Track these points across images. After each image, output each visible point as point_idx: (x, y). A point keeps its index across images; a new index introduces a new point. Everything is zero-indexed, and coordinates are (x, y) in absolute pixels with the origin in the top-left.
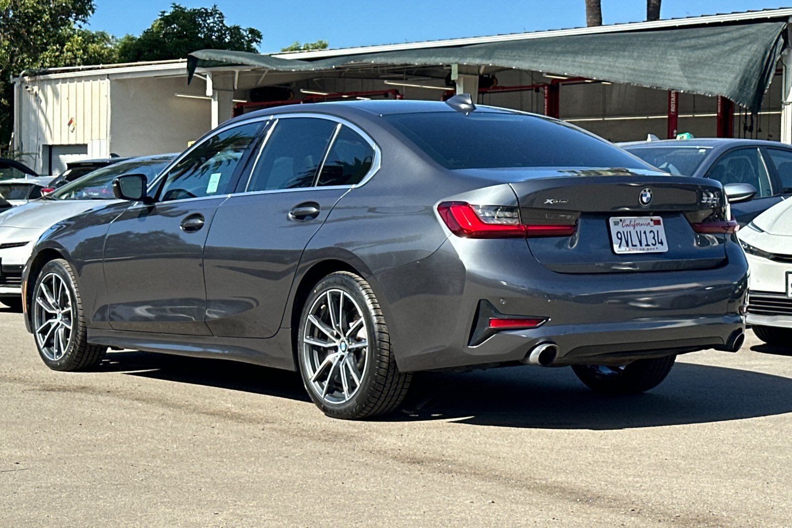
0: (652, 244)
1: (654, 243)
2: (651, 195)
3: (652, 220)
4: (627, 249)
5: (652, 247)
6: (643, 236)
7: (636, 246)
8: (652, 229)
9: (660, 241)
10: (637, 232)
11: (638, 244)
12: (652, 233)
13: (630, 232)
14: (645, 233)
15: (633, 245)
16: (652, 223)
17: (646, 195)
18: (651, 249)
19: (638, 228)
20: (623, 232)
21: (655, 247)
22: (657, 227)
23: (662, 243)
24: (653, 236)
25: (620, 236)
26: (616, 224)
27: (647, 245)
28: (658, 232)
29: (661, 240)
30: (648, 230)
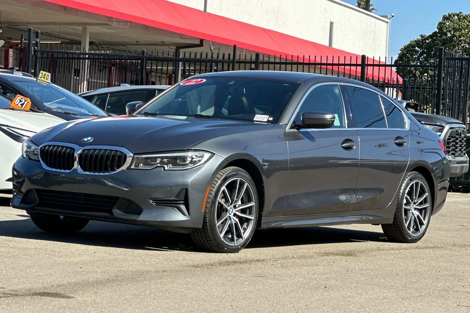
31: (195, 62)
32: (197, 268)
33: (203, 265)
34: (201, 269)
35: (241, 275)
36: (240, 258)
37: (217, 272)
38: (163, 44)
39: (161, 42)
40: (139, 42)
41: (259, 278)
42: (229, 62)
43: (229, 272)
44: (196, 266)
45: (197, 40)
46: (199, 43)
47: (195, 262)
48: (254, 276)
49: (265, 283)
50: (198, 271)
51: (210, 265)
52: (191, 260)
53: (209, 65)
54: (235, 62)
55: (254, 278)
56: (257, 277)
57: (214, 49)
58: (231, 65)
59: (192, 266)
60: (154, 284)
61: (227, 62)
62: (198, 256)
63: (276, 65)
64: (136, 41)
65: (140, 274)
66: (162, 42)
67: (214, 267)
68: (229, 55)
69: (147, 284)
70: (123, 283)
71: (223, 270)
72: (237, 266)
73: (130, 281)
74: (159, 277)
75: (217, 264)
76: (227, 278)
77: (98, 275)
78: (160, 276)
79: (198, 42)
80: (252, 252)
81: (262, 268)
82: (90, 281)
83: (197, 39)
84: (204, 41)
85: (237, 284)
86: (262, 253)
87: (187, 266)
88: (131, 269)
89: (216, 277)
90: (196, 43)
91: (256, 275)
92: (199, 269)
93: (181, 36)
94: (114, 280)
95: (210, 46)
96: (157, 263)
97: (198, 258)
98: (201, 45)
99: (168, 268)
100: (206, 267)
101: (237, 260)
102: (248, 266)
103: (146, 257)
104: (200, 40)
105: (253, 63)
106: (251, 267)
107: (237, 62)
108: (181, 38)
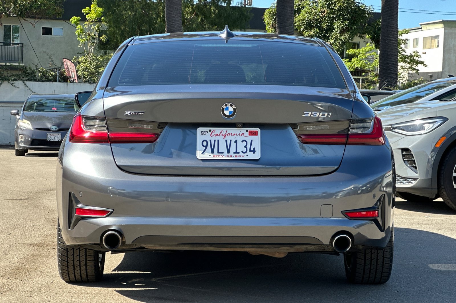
0: (242, 152)
1: (245, 151)
2: (234, 109)
3: (247, 131)
4: (212, 155)
5: (241, 154)
6: (233, 145)
7: (223, 153)
8: (245, 139)
9: (252, 149)
10: (226, 141)
11: (225, 151)
12: (245, 143)
13: (218, 141)
14: (236, 142)
15: (218, 152)
16: (247, 134)
17: (227, 109)
18: (240, 156)
19: (228, 138)
20: (210, 141)
21: (245, 154)
22: (253, 137)
23: (254, 151)
24: (245, 145)
26: (203, 133)
27: (236, 152)
28: (252, 141)
29: (254, 148)
30: (240, 139)
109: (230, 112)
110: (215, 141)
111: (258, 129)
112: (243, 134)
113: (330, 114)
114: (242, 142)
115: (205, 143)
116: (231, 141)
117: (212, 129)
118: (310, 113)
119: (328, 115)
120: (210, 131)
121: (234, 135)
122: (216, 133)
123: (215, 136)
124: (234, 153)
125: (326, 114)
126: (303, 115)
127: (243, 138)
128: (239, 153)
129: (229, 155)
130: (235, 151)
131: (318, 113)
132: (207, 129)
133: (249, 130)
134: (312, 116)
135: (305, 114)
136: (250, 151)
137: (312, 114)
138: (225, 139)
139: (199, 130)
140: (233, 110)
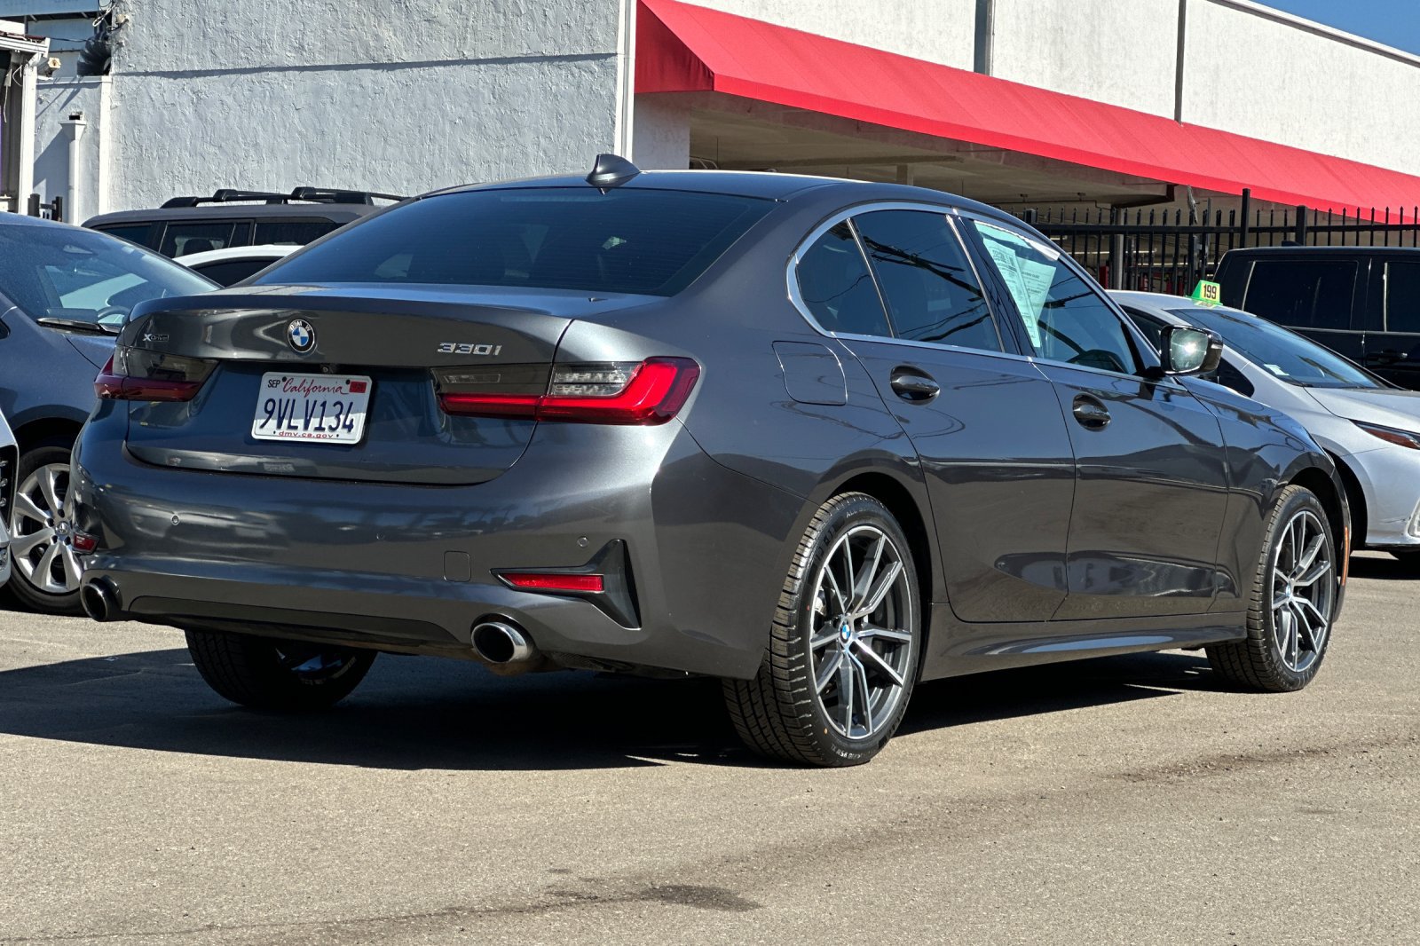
0: (330, 427)
1: (334, 426)
2: (310, 333)
3: (348, 382)
4: (277, 432)
5: (327, 432)
6: (318, 411)
7: (295, 427)
8: (342, 398)
9: (348, 423)
10: (308, 401)
11: (302, 425)
12: (339, 406)
13: (294, 401)
14: (324, 405)
15: (290, 426)
16: (347, 388)
17: (296, 332)
18: (325, 437)
19: (312, 397)
20: (281, 401)
21: (334, 433)
22: (354, 395)
23: (350, 427)
24: (338, 412)
25: (269, 408)
26: (272, 384)
27: (320, 428)
28: (351, 404)
29: (352, 421)
30: (331, 399)
31: (1151, 233)
32: (1139, 784)
33: (1154, 770)
34: (1148, 788)
35: (1262, 808)
36: (1260, 746)
37: (1193, 798)
38: (1081, 198)
39: (1076, 195)
40: (1026, 196)
41: (1316, 816)
42: (1232, 231)
43: (1228, 795)
44: (1135, 776)
45: (1162, 186)
46: (1164, 194)
47: (1134, 761)
48: (1301, 810)
49: (1333, 836)
50: (1140, 795)
51: (1174, 771)
52: (1124, 752)
53: (1184, 239)
54: (1247, 230)
55: (1303, 817)
56: (1308, 812)
57: (1198, 203)
58: (1237, 236)
59: (1124, 774)
60: (1006, 848)
61: (1226, 230)
62: (1144, 741)
63: (1332, 233)
64: (1022, 195)
65: (972, 810)
66: (1079, 194)
67: (1185, 778)
68: (1233, 213)
69: (986, 846)
70: (917, 847)
71: (1211, 789)
72: (1251, 774)
73: (937, 838)
74: (1025, 819)
75: (1195, 769)
76: (1221, 819)
77: (852, 816)
78: (1027, 817)
79: (1161, 192)
80: (1293, 723)
81: (1322, 780)
82: (824, 839)
83: (1159, 183)
84: (1175, 188)
85: (1251, 844)
86: (1323, 724)
87: (1109, 777)
88: (949, 792)
89: (1191, 815)
90: (1158, 194)
91: (1306, 806)
92: (1144, 784)
93: (1123, 178)
94: (892, 835)
95: (1188, 197)
96: (1026, 768)
97: (1144, 745)
98: (1169, 197)
99: (1055, 787)
100: (1164, 776)
101: (1252, 749)
102: (1282, 770)
103: (1001, 747)
104: (1168, 186)
105: (1292, 229)
106: (1291, 776)
107: (1252, 230)
108: (1124, 184)
109: (303, 339)
110: (288, 401)
111: (368, 378)
112: (341, 388)
113: (499, 348)
114: (335, 405)
115: (270, 405)
116: (315, 402)
117: (288, 375)
118: (453, 346)
119: (493, 350)
120: (284, 379)
121: (324, 389)
122: (293, 385)
123: (292, 391)
124: (316, 429)
125: (489, 347)
126: (439, 350)
127: (338, 397)
128: (324, 429)
129: (307, 433)
130: (318, 426)
131: (471, 346)
132: (278, 376)
133: (351, 380)
134: (458, 351)
135: (442, 347)
136: (345, 426)
137: (457, 348)
138: (307, 398)
139: (267, 377)
140: (306, 335)
